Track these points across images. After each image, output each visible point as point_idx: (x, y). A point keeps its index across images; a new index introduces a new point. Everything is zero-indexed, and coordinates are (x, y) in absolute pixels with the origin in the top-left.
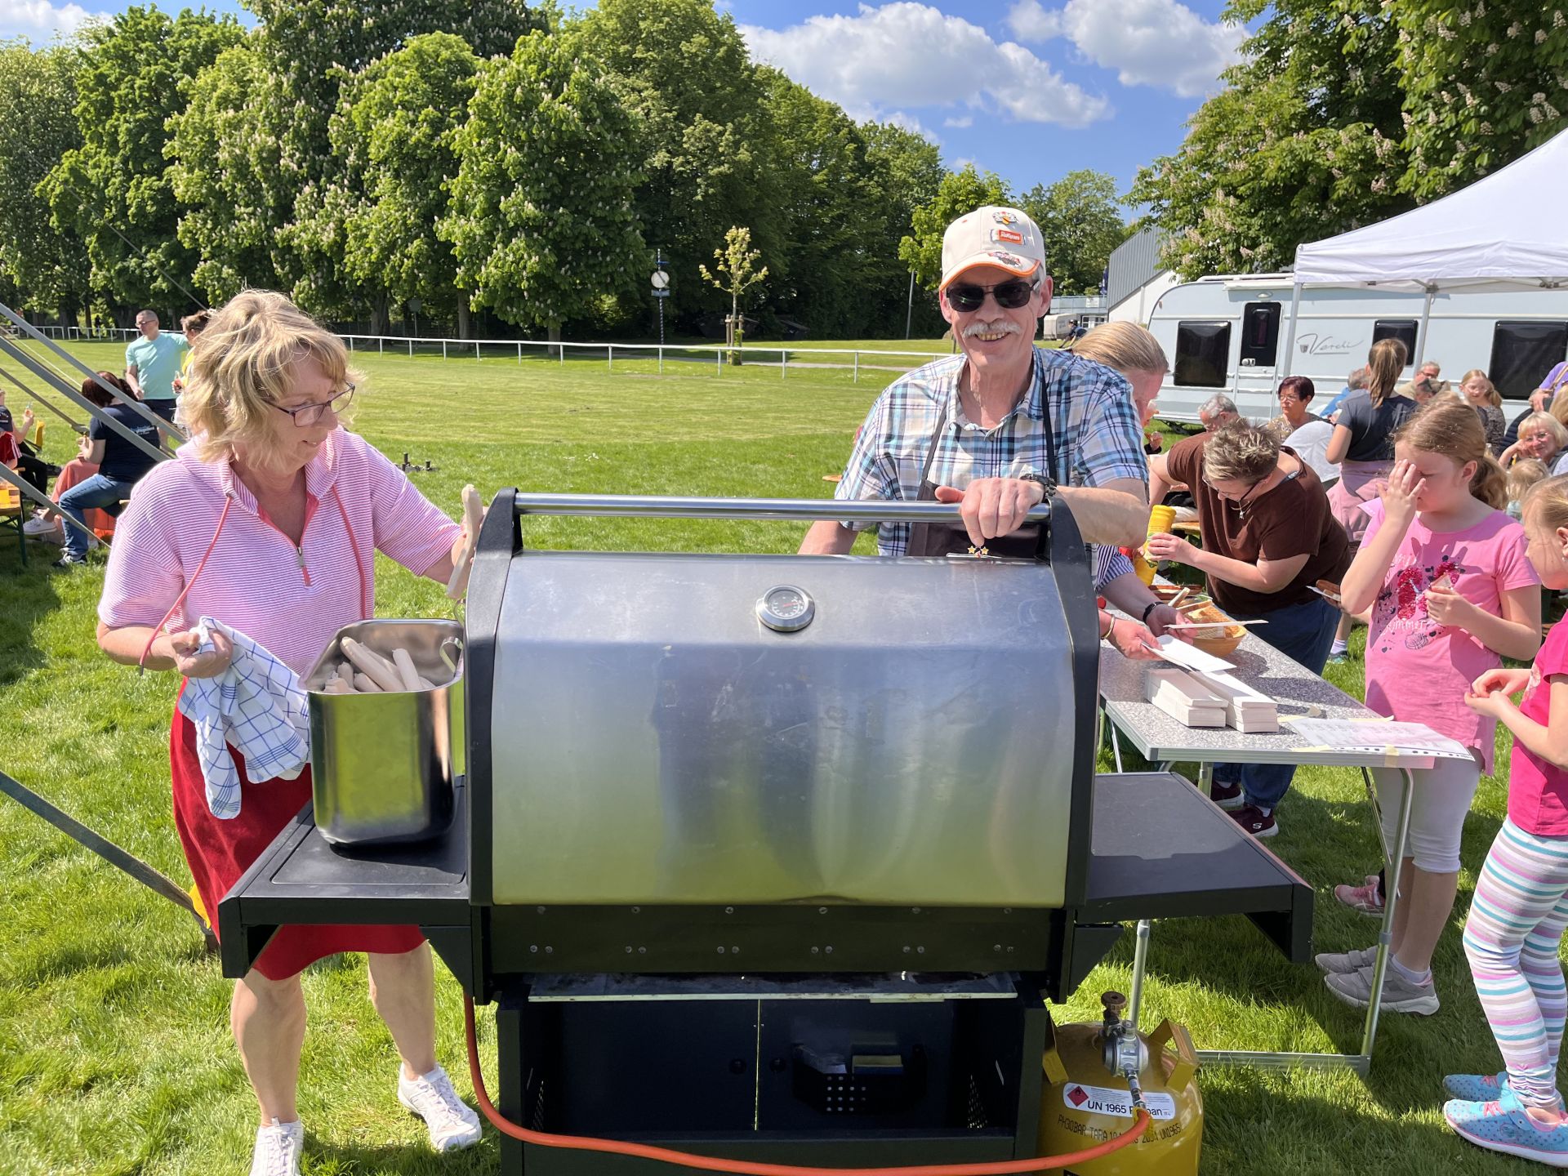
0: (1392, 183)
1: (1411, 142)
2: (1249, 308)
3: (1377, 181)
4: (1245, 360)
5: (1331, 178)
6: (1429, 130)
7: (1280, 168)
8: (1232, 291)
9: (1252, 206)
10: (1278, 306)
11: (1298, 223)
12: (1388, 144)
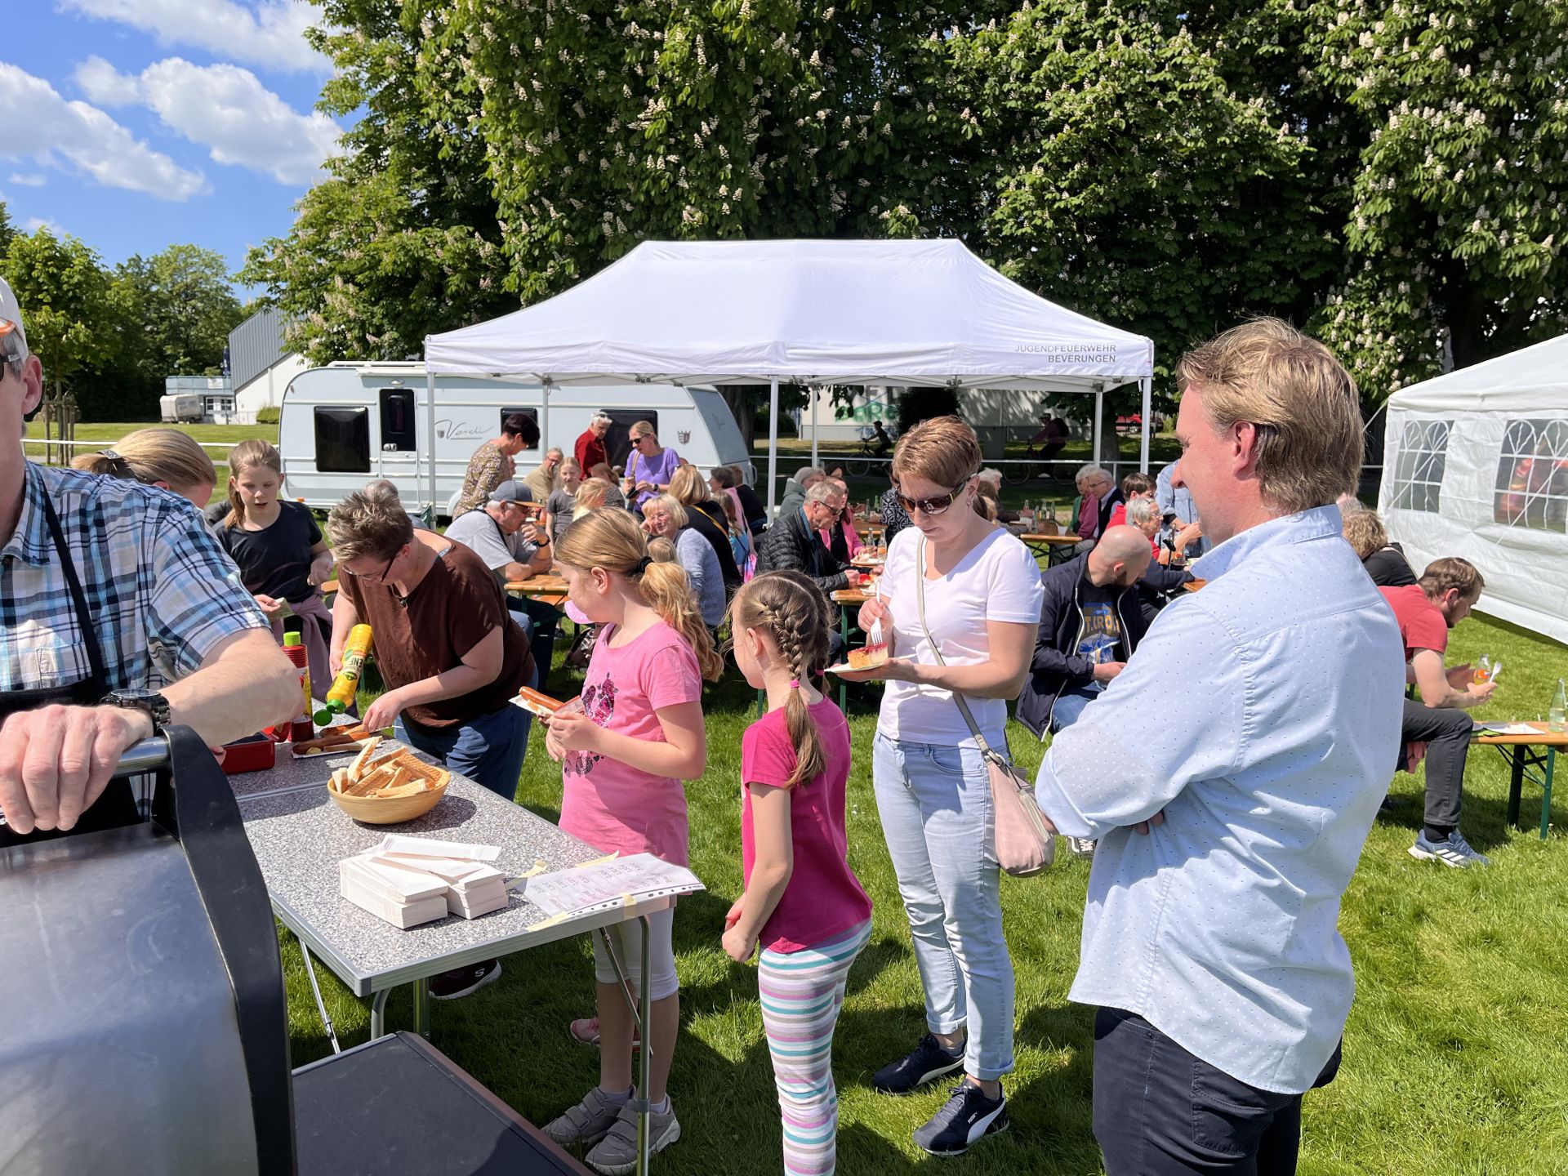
0: (497, 280)
1: (510, 249)
2: (384, 394)
3: (485, 279)
4: (387, 445)
5: (443, 275)
6: (523, 238)
7: (395, 262)
8: (364, 377)
9: (372, 294)
10: (410, 394)
11: (420, 314)
12: (489, 246)
